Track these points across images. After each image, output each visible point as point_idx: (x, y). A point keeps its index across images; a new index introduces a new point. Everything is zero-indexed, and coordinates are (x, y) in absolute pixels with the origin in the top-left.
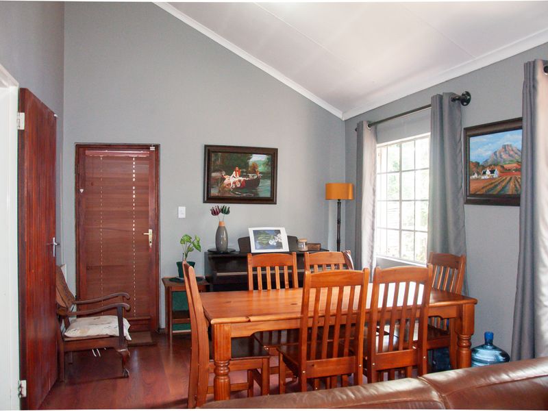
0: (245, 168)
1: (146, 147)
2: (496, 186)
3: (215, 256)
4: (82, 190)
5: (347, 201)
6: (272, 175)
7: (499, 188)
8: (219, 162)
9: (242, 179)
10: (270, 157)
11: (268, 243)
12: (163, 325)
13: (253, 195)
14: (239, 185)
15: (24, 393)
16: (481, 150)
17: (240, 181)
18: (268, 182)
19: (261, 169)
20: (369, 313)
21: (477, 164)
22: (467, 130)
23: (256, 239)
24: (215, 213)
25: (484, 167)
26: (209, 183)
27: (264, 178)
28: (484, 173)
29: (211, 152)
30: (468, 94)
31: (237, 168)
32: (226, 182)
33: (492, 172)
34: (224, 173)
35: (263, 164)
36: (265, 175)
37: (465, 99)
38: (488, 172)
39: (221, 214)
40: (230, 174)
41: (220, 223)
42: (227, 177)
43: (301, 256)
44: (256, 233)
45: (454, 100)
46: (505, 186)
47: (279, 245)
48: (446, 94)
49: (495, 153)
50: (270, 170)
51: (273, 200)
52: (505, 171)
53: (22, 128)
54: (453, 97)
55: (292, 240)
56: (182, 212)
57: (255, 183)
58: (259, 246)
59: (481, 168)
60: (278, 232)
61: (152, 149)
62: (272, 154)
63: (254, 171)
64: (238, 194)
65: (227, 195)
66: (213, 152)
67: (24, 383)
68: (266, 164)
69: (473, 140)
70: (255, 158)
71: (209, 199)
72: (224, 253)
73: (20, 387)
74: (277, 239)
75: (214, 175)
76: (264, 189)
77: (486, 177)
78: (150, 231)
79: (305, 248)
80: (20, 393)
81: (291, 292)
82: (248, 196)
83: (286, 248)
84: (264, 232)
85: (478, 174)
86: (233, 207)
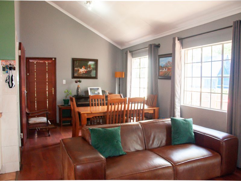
0: (86, 66)
1: (51, 59)
2: (166, 74)
3: (76, 97)
4: (28, 74)
5: (122, 78)
6: (96, 68)
7: (167, 74)
8: (77, 64)
9: (85, 70)
10: (95, 62)
11: (95, 93)
12: (58, 121)
13: (89, 76)
14: (84, 72)
15: (22, 137)
16: (162, 62)
17: (85, 71)
18: (95, 71)
19: (92, 66)
20: (127, 111)
21: (161, 67)
22: (159, 56)
23: (91, 91)
24: (76, 82)
25: (163, 68)
26: (73, 71)
27: (93, 70)
28: (163, 70)
29: (74, 60)
30: (159, 44)
31: (84, 66)
32: (80, 71)
33: (165, 69)
34: (79, 68)
35: (93, 65)
36: (93, 69)
37: (158, 46)
38: (164, 69)
39: (78, 83)
40: (81, 68)
41: (78, 86)
42: (80, 70)
43: (107, 97)
44: (91, 89)
45: (155, 46)
46: (169, 74)
47: (99, 93)
48: (153, 44)
49: (166, 64)
50: (95, 67)
51: (96, 78)
52: (169, 69)
53: (20, 55)
54: (155, 45)
55: (103, 92)
56: (64, 82)
57: (90, 72)
58: (92, 94)
59: (162, 68)
60: (98, 89)
61: (53, 59)
62: (96, 61)
63: (90, 67)
64: (84, 76)
65: (80, 76)
66: (75, 60)
67: (22, 134)
68: (94, 65)
69: (161, 59)
70: (91, 63)
71: (74, 77)
72: (79, 96)
73: (21, 135)
74: (98, 91)
75: (76, 69)
76: (93, 74)
77: (163, 71)
78: (53, 88)
79: (107, 94)
80: (21, 137)
81: (103, 107)
82: (87, 76)
83: (101, 94)
84: (93, 89)
85: (162, 69)
86: (82, 80)
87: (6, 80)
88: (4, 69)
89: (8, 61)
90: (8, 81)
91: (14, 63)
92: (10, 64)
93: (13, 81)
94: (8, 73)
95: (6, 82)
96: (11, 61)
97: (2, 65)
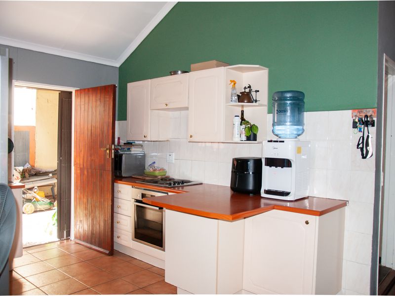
87: (359, 144)
88: (355, 125)
89: (363, 110)
90: (361, 146)
91: (373, 114)
92: (366, 116)
93: (368, 146)
94: (361, 132)
95: (358, 148)
96: (368, 110)
97: (353, 118)
